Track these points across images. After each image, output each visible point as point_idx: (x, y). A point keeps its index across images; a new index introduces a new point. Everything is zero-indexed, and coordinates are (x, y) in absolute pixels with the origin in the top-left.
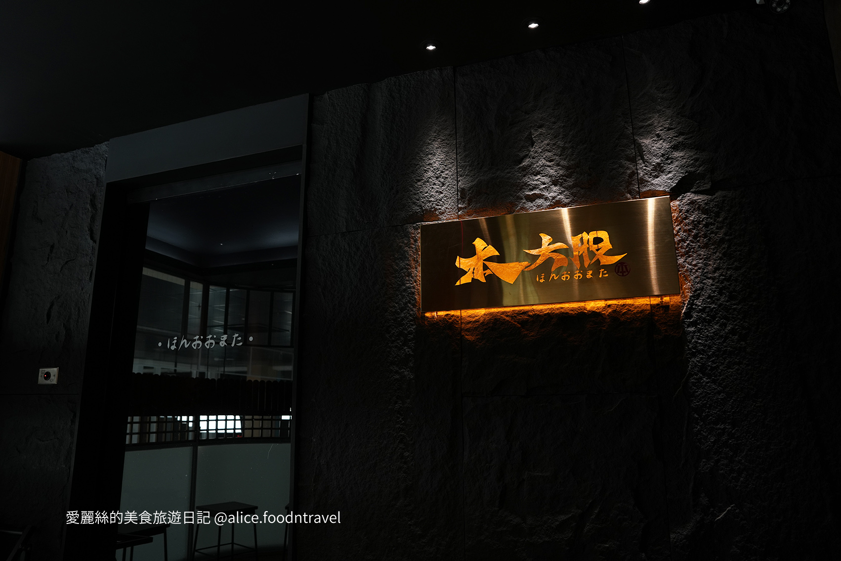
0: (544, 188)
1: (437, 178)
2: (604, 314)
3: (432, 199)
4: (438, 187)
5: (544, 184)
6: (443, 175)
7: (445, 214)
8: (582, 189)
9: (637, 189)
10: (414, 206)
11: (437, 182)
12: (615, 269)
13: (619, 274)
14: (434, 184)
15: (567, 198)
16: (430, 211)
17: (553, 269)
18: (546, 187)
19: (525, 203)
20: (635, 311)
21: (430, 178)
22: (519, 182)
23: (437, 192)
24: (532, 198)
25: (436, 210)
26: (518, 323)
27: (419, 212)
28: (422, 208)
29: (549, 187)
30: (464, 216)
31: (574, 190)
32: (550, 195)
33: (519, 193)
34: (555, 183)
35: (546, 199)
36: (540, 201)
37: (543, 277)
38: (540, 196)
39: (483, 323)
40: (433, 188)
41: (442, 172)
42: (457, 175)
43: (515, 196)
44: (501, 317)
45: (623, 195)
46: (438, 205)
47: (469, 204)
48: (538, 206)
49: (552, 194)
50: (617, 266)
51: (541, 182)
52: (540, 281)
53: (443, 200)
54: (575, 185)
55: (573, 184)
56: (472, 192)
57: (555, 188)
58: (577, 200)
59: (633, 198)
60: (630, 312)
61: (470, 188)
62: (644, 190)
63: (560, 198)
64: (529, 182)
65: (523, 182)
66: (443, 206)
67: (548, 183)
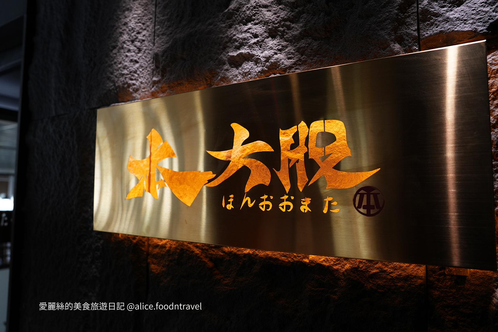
0: (254, 43)
1: (133, 41)
2: (337, 270)
3: (125, 72)
4: (133, 54)
5: (256, 36)
6: (140, 37)
7: (140, 92)
8: (316, 40)
9: (416, 34)
10: (108, 82)
11: (132, 48)
12: (354, 200)
13: (361, 210)
14: (129, 51)
15: (289, 58)
16: (123, 87)
17: (247, 189)
18: (258, 41)
19: (227, 70)
20: (394, 275)
21: (124, 43)
22: (222, 37)
23: (131, 61)
24: (237, 62)
25: (129, 85)
26: (211, 260)
27: (113, 89)
28: (114, 85)
29: (263, 41)
30: (158, 93)
31: (302, 44)
32: (263, 54)
33: (222, 55)
34: (272, 34)
35: (257, 61)
36: (247, 66)
37: (231, 200)
38: (248, 58)
39: (169, 251)
40: (127, 56)
41: (139, 33)
42: (154, 36)
43: (216, 59)
44: (189, 248)
45: (385, 46)
46: (132, 80)
47: (163, 76)
48: (245, 74)
49: (267, 53)
50: (357, 193)
51: (251, 33)
52: (228, 207)
53: (138, 72)
54: (303, 35)
55: (300, 33)
56: (166, 58)
57: (271, 42)
58: (306, 61)
59: (406, 51)
60: (384, 275)
61: (165, 52)
62: (430, 33)
63: (277, 59)
64: (235, 35)
65: (227, 37)
66: (138, 80)
67: (261, 35)
